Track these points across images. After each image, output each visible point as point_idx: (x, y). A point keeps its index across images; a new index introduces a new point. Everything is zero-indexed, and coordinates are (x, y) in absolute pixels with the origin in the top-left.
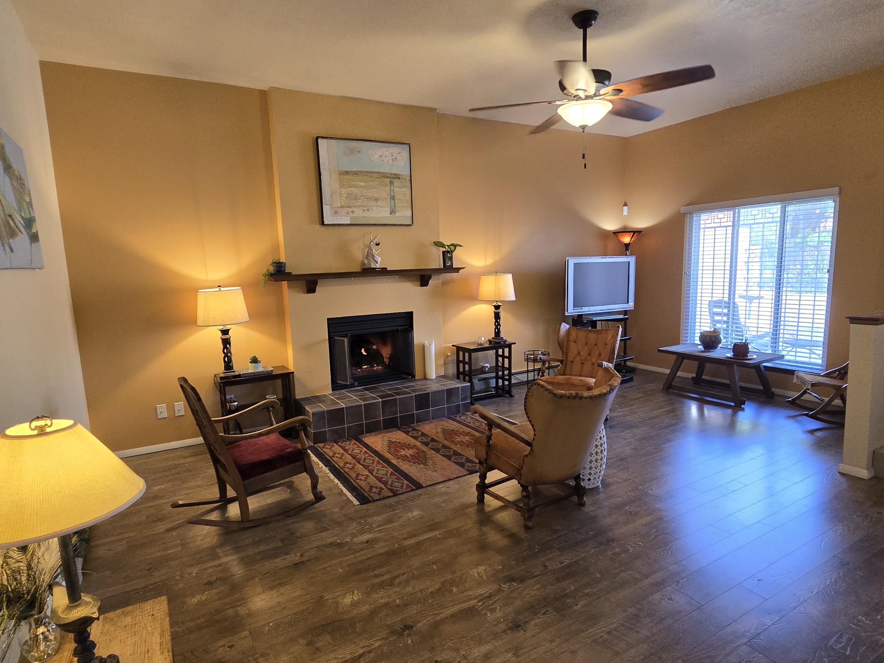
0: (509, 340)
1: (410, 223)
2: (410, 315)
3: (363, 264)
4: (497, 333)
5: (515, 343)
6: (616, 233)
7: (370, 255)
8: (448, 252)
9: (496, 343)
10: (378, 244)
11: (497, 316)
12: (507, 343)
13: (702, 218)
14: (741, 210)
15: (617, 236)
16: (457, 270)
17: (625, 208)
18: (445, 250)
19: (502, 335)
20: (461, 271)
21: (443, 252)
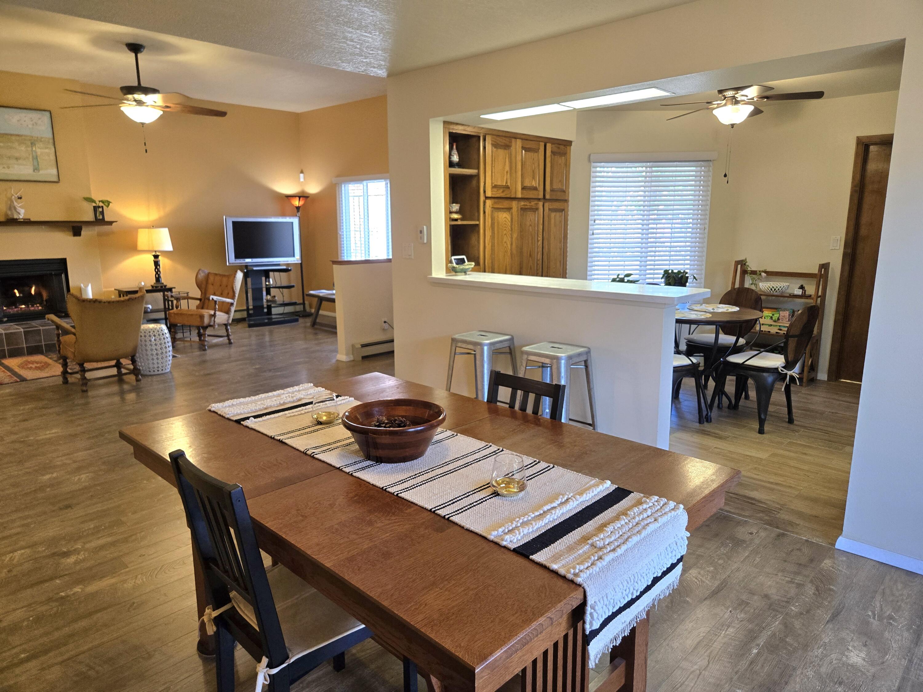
0: (169, 286)
1: (55, 179)
2: (63, 262)
3: (6, 215)
4: (158, 279)
5: (175, 288)
6: (289, 197)
7: (11, 207)
8: (99, 207)
9: (156, 287)
10: (20, 198)
11: (157, 264)
12: (167, 287)
13: (350, 188)
14: (368, 184)
15: (289, 200)
16: (111, 223)
17: (302, 175)
18: (94, 204)
19: (163, 280)
20: (114, 224)
21: (94, 207)
